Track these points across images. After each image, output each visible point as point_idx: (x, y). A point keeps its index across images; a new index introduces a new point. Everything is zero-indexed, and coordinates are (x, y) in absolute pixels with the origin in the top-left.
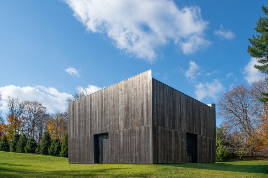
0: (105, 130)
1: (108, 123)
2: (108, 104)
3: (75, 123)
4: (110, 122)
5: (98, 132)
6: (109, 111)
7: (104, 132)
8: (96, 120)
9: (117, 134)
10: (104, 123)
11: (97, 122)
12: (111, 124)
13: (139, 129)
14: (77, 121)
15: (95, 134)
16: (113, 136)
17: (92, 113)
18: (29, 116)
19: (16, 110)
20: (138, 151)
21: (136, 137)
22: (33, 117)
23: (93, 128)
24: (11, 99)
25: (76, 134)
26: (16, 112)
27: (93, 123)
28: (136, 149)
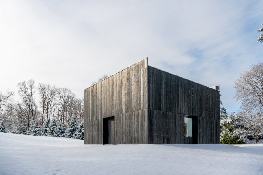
0: (112, 114)
1: (114, 107)
2: (114, 90)
3: (89, 108)
4: (115, 107)
5: (106, 116)
6: (115, 97)
7: (111, 116)
8: (105, 105)
9: (121, 118)
10: (111, 107)
11: (106, 107)
12: (116, 108)
13: (137, 113)
14: (91, 106)
15: (104, 118)
16: (118, 120)
17: (102, 99)
18: (59, 101)
19: (48, 97)
20: (136, 133)
21: (134, 120)
22: (63, 103)
23: (103, 112)
24: (43, 87)
25: (90, 118)
26: (48, 99)
27: (102, 108)
28: (135, 131)
